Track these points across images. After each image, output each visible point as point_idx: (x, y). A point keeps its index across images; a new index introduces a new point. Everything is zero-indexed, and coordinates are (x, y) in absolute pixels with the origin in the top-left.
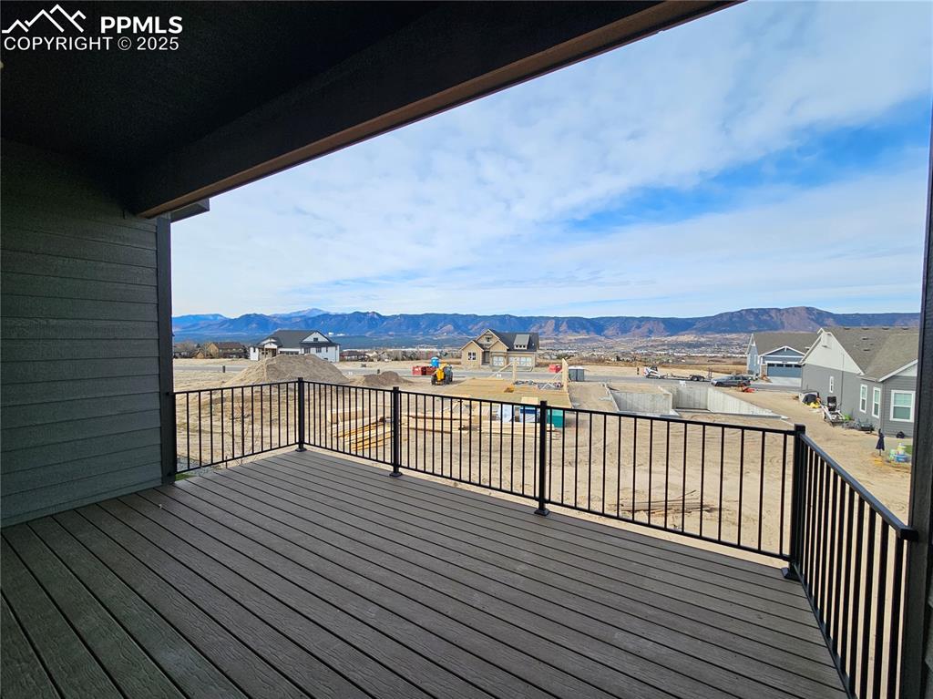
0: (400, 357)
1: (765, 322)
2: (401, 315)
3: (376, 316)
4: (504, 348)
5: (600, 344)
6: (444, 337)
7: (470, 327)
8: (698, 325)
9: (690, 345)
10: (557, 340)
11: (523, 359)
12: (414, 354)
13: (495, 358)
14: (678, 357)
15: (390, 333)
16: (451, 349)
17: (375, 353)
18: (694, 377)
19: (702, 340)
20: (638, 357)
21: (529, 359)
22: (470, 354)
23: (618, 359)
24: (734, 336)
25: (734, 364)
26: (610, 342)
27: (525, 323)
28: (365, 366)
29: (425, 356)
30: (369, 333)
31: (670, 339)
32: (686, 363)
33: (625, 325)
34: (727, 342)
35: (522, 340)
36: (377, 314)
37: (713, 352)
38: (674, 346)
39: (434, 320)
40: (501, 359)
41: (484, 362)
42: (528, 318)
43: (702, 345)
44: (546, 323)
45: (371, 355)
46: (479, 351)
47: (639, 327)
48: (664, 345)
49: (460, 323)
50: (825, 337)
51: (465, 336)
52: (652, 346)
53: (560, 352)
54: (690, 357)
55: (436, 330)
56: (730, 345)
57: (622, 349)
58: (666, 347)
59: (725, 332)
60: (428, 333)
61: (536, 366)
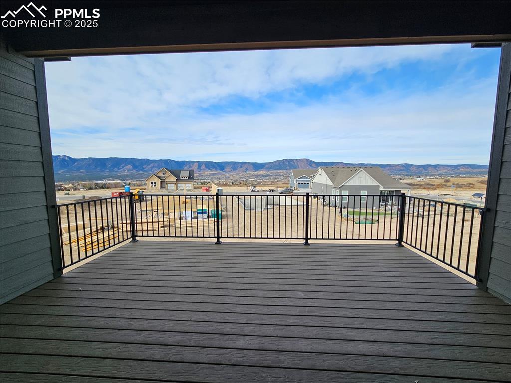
0: (94, 187)
1: (292, 165)
2: (90, 158)
3: (67, 159)
4: (174, 179)
5: (223, 176)
6: (126, 173)
7: (144, 167)
8: (267, 166)
9: (264, 176)
10: (200, 174)
11: (187, 185)
12: (104, 184)
13: (169, 185)
14: (259, 182)
15: (81, 171)
16: (131, 181)
17: (71, 185)
18: (271, 190)
19: (269, 173)
20: (242, 182)
21: (190, 185)
22: (152, 183)
23: (232, 183)
24: (281, 171)
25: (283, 184)
26: (227, 175)
27: (181, 164)
28: (68, 194)
29: (114, 186)
30: (62, 171)
31: (255, 173)
32: (263, 184)
33: (235, 166)
34: (279, 174)
35: (184, 174)
36: (68, 157)
37: (273, 179)
38: (257, 176)
39: (117, 163)
40: (173, 185)
41: (162, 187)
42: (182, 161)
43: (269, 175)
44: (193, 165)
45: (67, 186)
46: (158, 181)
47: (241, 167)
48: (253, 176)
49: (137, 164)
50: (320, 171)
51: (141, 172)
52: (247, 176)
53: (202, 181)
54: (264, 181)
55: (119, 169)
56: (279, 176)
57: (233, 178)
58: (253, 177)
59: (278, 169)
60: (113, 171)
61: (194, 188)
